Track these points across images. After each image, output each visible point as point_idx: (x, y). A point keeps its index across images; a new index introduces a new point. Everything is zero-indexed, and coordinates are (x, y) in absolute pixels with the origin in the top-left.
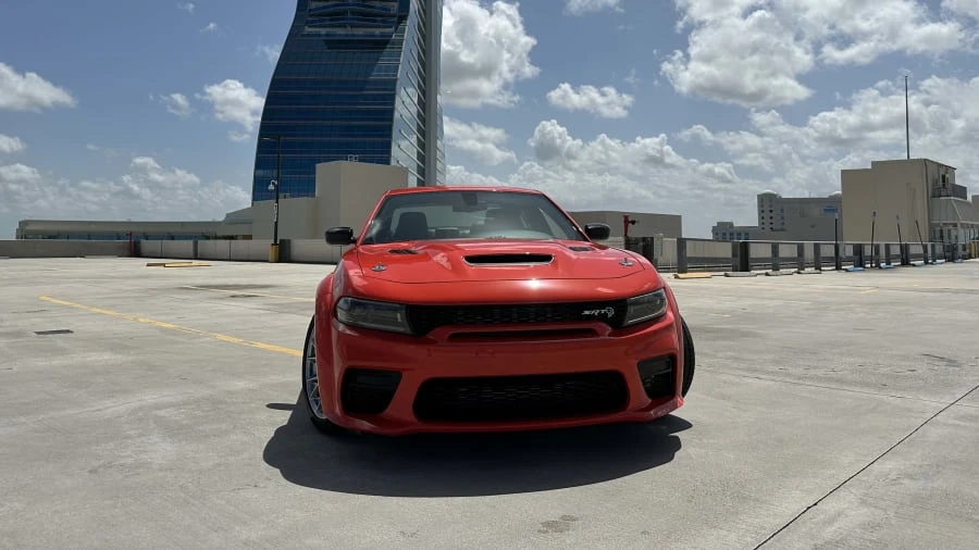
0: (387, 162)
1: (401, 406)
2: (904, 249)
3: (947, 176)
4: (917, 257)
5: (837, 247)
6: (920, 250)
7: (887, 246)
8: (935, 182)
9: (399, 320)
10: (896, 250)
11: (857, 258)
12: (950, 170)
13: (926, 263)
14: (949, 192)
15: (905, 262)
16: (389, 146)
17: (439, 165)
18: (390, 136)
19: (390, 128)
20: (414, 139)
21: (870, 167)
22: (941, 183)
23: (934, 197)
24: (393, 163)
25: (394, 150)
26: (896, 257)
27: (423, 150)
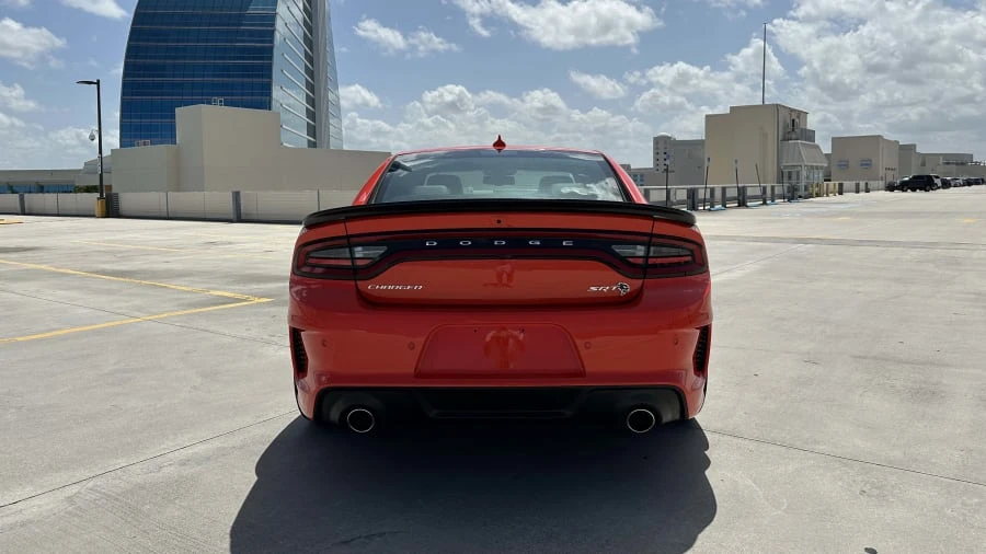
2: (742, 191)
3: (797, 120)
4: (755, 198)
5: (668, 192)
6: (758, 192)
7: (724, 189)
8: (786, 126)
10: (732, 193)
11: (690, 201)
12: (802, 115)
13: (765, 203)
14: (799, 136)
15: (742, 204)
18: (270, 76)
21: (728, 112)
22: (791, 127)
23: (784, 140)
25: (276, 93)
26: (732, 200)
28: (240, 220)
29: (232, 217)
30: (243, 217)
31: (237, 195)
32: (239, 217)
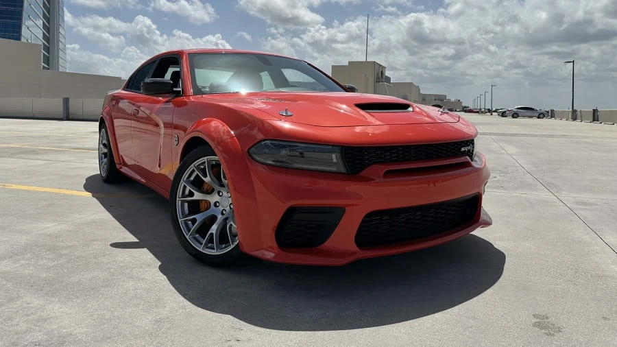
0: (19, 39)
1: (343, 238)
3: (383, 71)
8: (378, 74)
9: (335, 160)
12: (384, 68)
14: (384, 80)
16: (19, 27)
17: (61, 46)
18: (20, 19)
19: (20, 13)
20: (40, 22)
21: (347, 64)
22: (380, 76)
23: (377, 82)
24: (23, 40)
25: (24, 31)
27: (49, 33)
28: (68, 119)
29: (61, 117)
30: (71, 117)
31: (66, 101)
32: (68, 117)
